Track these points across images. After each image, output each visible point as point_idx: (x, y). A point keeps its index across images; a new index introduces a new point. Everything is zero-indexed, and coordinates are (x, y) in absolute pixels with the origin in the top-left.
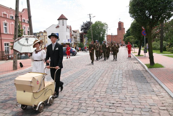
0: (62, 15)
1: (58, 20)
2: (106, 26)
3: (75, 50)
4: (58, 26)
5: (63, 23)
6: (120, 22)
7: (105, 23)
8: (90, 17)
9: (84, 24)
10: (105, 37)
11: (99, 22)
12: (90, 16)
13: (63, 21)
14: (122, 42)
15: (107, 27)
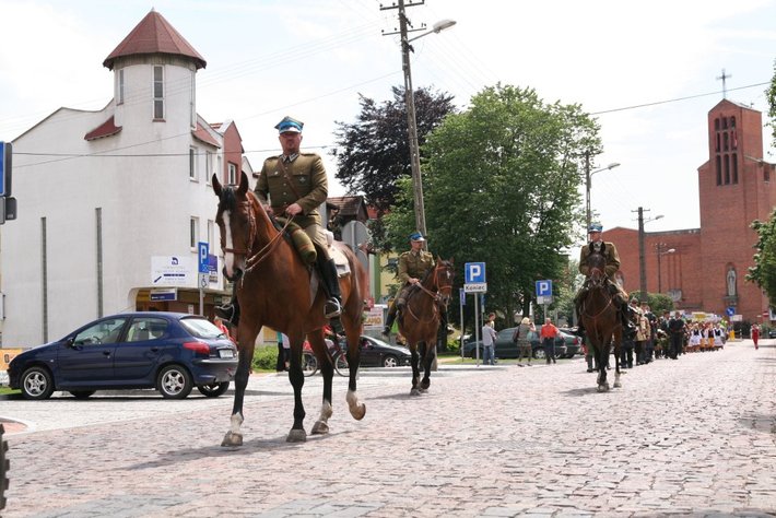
0: (152, 23)
1: (110, 63)
2: (578, 134)
3: (213, 343)
4: (112, 120)
5: (159, 92)
6: (725, 104)
7: (569, 108)
8: (404, 32)
9: (368, 117)
10: (567, 242)
11: (509, 94)
12: (404, 20)
13: (158, 73)
14: (743, 294)
15: (585, 141)
